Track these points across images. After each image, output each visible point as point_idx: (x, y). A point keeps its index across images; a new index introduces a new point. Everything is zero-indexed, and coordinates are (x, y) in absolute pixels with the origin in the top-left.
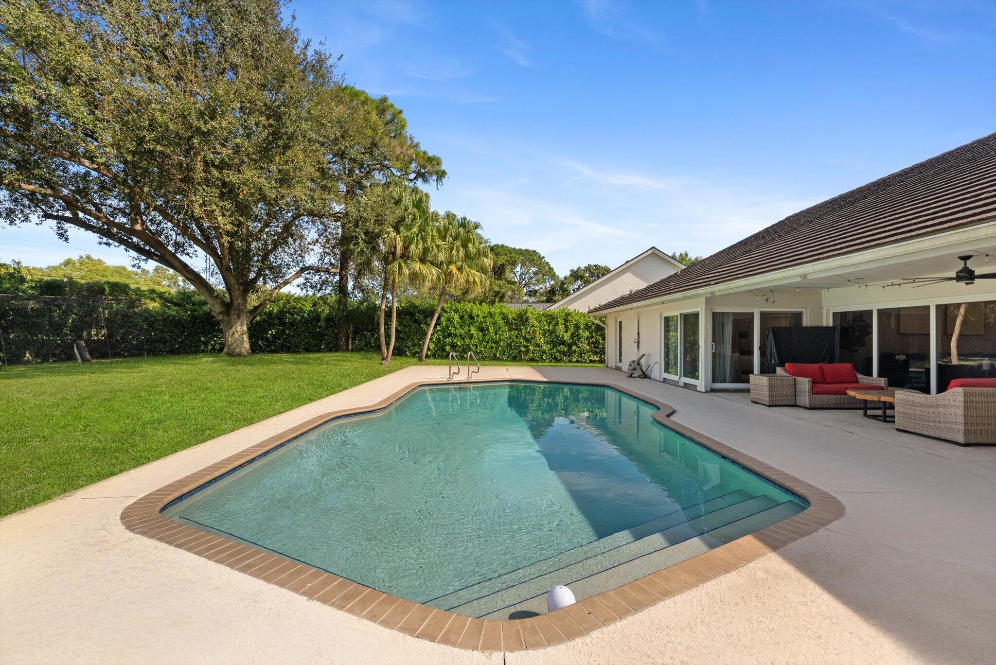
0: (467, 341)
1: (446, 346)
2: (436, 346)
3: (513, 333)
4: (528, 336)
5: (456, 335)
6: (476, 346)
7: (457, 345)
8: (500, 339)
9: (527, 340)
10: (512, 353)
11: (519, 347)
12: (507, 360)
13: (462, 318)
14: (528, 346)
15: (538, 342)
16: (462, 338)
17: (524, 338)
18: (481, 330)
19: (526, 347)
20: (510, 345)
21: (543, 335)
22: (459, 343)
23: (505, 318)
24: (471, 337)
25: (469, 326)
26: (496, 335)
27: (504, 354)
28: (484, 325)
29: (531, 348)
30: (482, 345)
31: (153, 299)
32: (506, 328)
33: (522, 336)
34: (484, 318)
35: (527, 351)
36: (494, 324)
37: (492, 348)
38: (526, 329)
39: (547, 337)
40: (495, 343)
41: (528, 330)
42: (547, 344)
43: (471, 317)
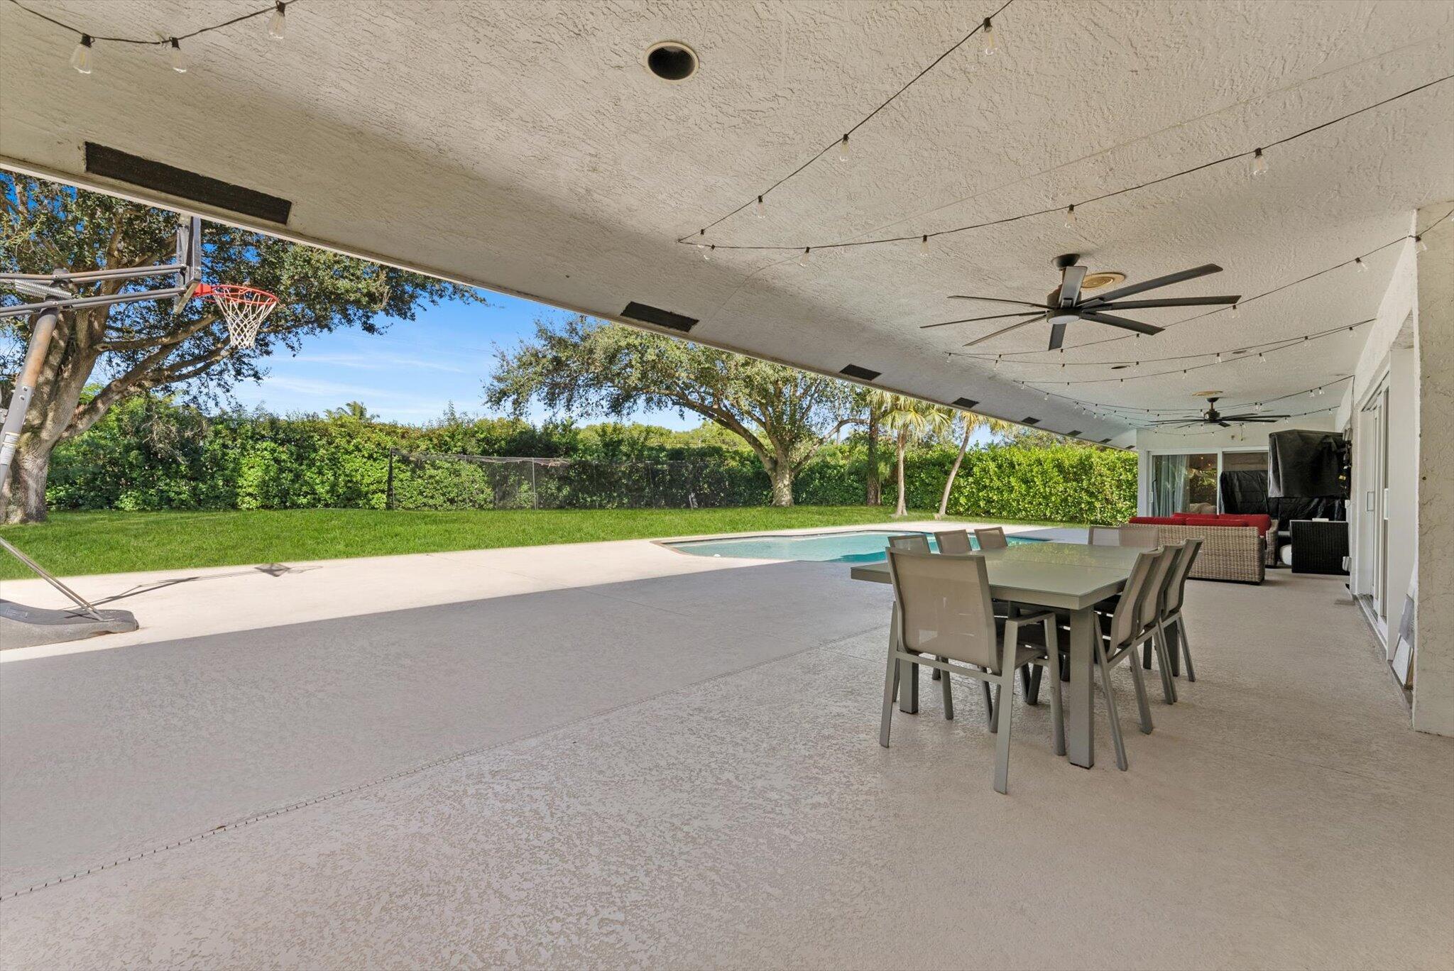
0: (1006, 495)
1: (979, 500)
2: (969, 500)
3: (1069, 485)
4: (1092, 489)
5: (992, 488)
6: (1018, 501)
7: (993, 501)
8: (1050, 493)
9: (1091, 494)
10: (1069, 512)
11: (1080, 503)
12: (1061, 521)
13: (1000, 467)
14: (1092, 502)
15: (1109, 497)
16: (999, 490)
17: (1087, 491)
18: (1026, 481)
19: (1089, 503)
20: (1065, 500)
21: (1118, 487)
22: (995, 497)
23: (1059, 467)
24: (1011, 490)
25: (1009, 477)
26: (1045, 485)
27: (1058, 513)
28: (1029, 475)
29: (1098, 505)
30: (1026, 501)
31: (733, 458)
32: (1060, 479)
33: (1083, 489)
34: (1029, 465)
35: (1092, 508)
36: (1044, 473)
37: (1040, 504)
38: (1089, 480)
39: (1125, 490)
40: (1044, 497)
41: (1093, 480)
42: (1125, 500)
43: (1012, 465)
